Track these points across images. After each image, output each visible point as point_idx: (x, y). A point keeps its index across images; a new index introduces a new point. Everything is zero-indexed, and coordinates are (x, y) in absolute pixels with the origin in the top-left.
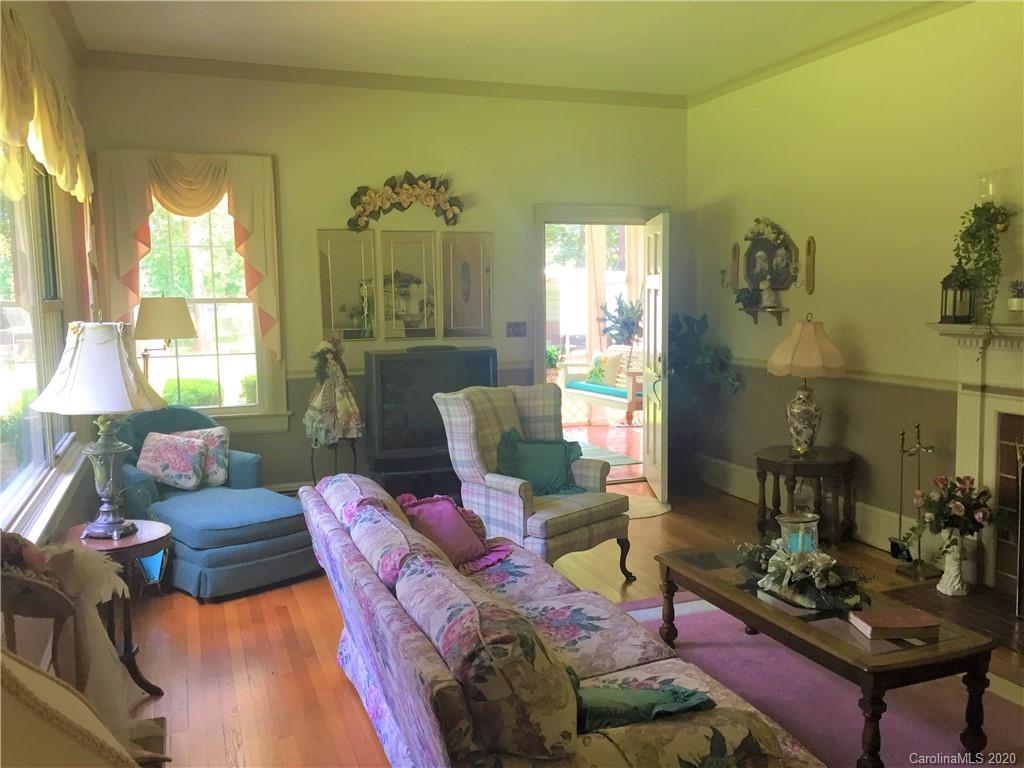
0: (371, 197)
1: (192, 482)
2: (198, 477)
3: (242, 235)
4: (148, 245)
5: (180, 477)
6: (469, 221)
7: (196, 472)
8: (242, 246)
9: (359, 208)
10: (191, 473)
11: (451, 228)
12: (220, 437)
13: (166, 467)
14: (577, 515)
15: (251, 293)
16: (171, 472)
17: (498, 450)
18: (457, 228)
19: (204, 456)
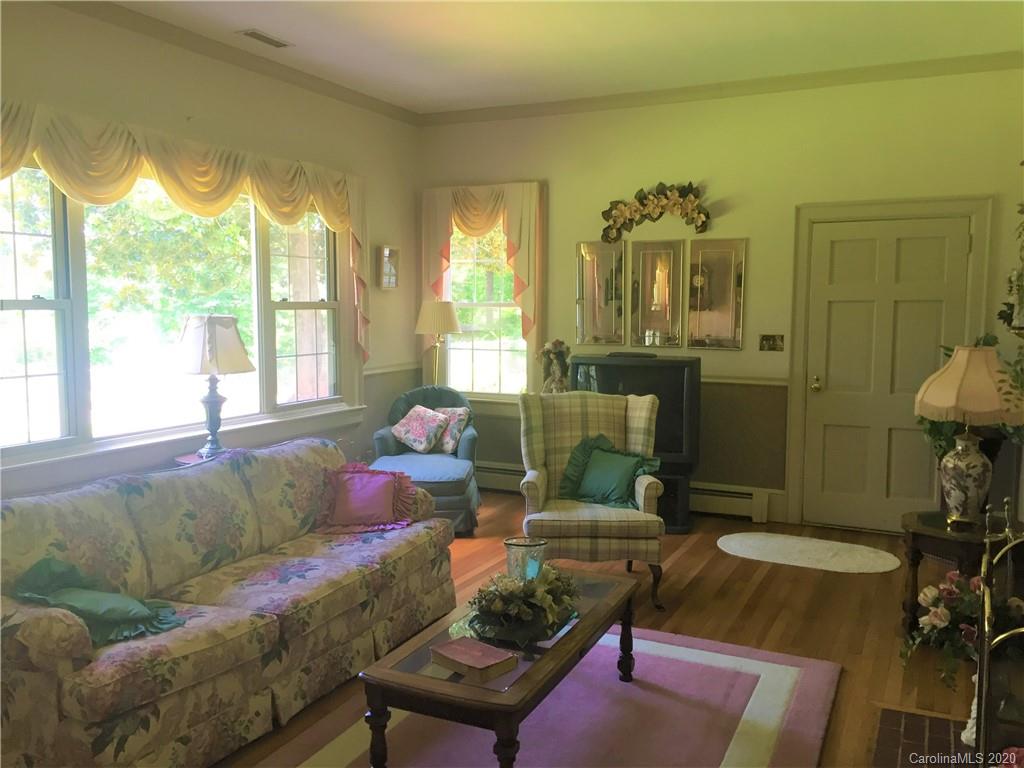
0: (621, 211)
1: (421, 447)
2: (429, 443)
3: (512, 250)
4: (449, 261)
5: (415, 441)
6: (720, 229)
7: (428, 438)
8: (512, 259)
9: (611, 222)
10: (423, 439)
11: (702, 236)
12: (460, 415)
13: (408, 432)
14: (576, 524)
15: (517, 299)
16: (411, 436)
17: (572, 453)
18: (708, 235)
19: (443, 429)
